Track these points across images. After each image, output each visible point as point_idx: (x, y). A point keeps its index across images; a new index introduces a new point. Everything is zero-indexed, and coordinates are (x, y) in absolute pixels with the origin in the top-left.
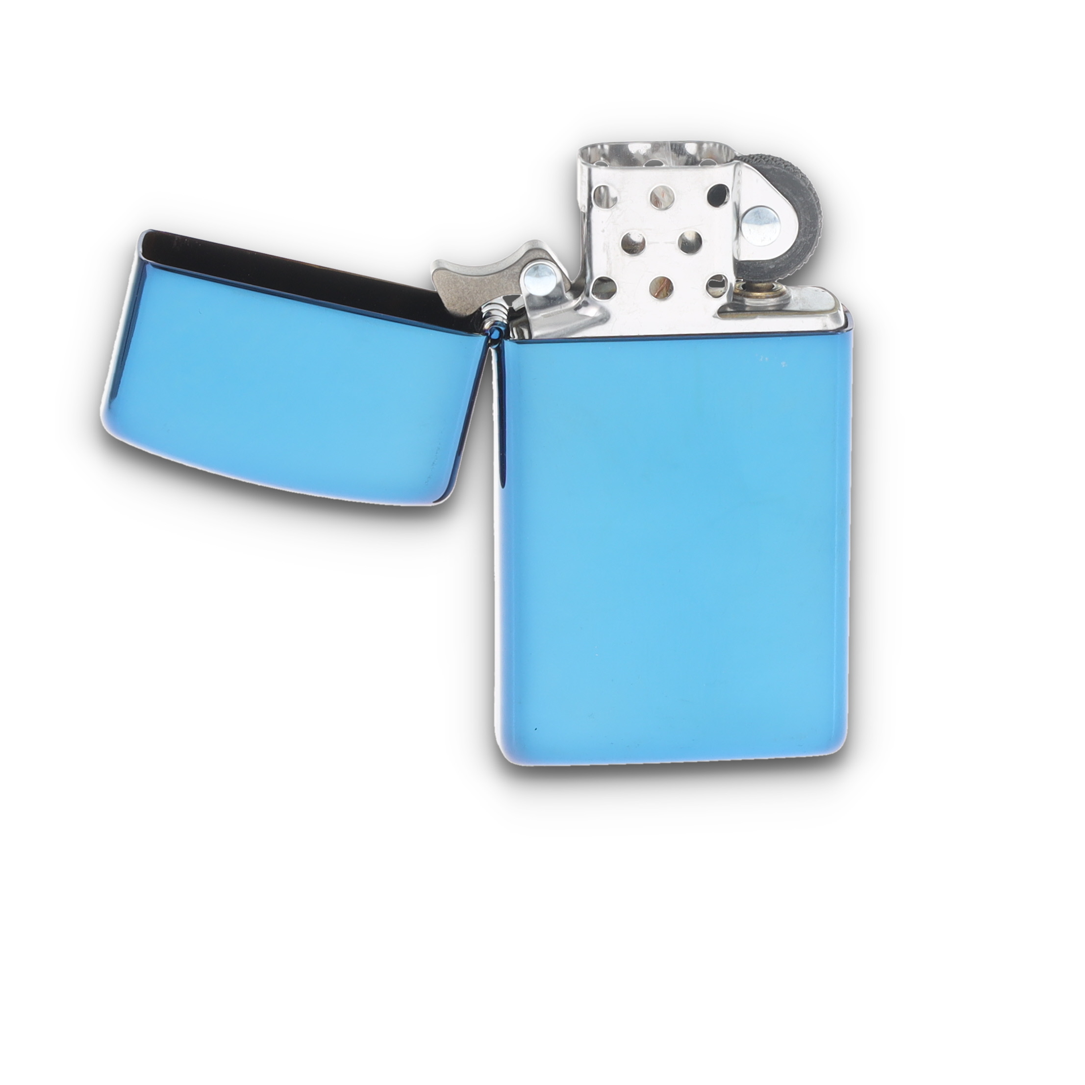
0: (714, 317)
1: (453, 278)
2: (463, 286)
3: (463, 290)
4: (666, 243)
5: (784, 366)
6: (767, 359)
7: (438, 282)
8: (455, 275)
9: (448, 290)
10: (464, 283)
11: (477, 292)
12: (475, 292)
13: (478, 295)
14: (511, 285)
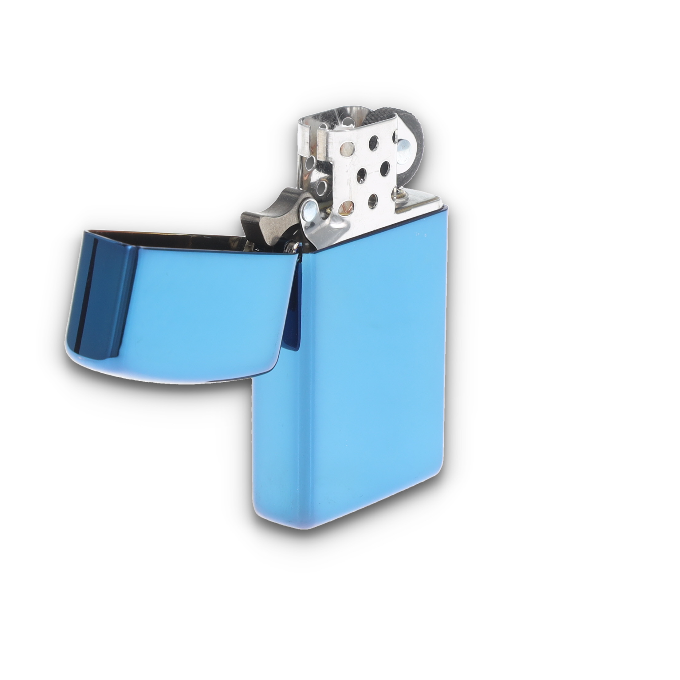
0: (395, 213)
1: (269, 221)
2: (273, 224)
3: (273, 227)
4: (375, 172)
5: (425, 236)
6: (419, 234)
7: (262, 226)
8: (270, 219)
9: (267, 229)
10: (274, 222)
11: (280, 227)
12: (279, 227)
13: (280, 229)
14: (294, 218)
